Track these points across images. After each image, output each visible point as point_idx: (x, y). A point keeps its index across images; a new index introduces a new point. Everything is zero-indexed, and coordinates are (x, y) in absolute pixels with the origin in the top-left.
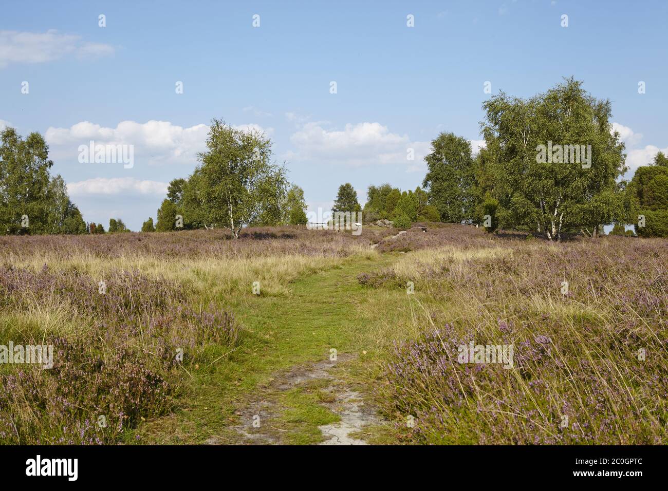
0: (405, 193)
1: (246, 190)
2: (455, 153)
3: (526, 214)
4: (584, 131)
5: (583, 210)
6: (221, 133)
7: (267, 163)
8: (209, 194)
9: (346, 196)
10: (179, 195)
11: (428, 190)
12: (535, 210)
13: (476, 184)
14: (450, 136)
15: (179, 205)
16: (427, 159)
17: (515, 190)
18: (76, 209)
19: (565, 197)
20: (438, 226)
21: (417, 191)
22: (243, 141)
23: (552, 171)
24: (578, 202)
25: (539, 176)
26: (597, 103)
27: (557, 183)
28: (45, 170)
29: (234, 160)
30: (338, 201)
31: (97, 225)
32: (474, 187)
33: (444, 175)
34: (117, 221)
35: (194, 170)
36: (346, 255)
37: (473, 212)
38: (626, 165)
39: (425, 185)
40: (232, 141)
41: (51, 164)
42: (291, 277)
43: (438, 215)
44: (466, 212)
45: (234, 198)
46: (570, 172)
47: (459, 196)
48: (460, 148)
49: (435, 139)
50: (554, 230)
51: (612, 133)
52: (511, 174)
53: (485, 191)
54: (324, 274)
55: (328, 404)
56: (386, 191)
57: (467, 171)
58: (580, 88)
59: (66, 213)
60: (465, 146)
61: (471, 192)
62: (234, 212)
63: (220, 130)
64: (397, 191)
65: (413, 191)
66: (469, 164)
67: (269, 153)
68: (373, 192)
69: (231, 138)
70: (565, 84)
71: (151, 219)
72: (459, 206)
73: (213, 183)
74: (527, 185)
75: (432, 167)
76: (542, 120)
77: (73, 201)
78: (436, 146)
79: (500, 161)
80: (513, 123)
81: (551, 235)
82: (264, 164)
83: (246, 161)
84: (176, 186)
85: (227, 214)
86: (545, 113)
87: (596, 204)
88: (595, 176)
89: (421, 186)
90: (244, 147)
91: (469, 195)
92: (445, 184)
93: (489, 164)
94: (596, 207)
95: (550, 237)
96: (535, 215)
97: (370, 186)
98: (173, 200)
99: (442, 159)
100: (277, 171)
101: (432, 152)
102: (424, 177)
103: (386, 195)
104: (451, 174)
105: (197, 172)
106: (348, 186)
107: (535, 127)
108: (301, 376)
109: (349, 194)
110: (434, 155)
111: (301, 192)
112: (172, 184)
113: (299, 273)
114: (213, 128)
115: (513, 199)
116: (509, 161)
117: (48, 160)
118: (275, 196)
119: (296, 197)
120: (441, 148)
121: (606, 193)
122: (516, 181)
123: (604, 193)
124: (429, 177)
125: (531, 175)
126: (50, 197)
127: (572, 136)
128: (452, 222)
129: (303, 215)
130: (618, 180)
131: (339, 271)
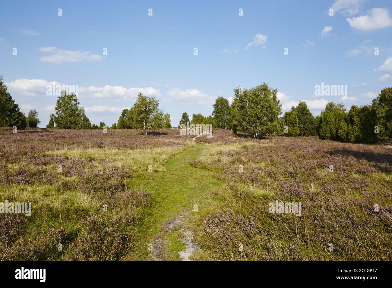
0: (205, 118)
1: (150, 118)
2: (223, 104)
3: (247, 129)
4: (268, 101)
5: (266, 128)
6: (142, 97)
7: (157, 108)
8: (137, 119)
9: (185, 116)
10: (126, 115)
11: (213, 116)
12: (250, 128)
13: (230, 115)
14: (222, 98)
15: (125, 118)
16: (214, 106)
17: (243, 121)
18: (88, 119)
19: (261, 124)
20: (217, 130)
21: (210, 117)
22: (149, 100)
23: (256, 115)
24: (265, 125)
25: (252, 116)
26: (273, 90)
27: (258, 119)
28: (76, 105)
29: (146, 107)
30: (182, 118)
31: (95, 125)
32: (229, 116)
33: (219, 111)
34: (103, 122)
35: (131, 108)
36: (185, 145)
37: (229, 124)
38: (282, 112)
39: (213, 115)
40: (146, 100)
41: (79, 103)
42: (166, 160)
43: (217, 126)
44: (226, 124)
45: (146, 121)
46: (263, 115)
47: (224, 119)
48: (225, 102)
49: (217, 99)
50: (256, 135)
51: (277, 101)
52: (242, 115)
53: (233, 118)
54: (177, 156)
55: (181, 239)
56: (199, 116)
57: (227, 110)
58: (267, 86)
59: (84, 121)
60: (227, 101)
61: (228, 118)
62: (146, 125)
63: (141, 96)
64: (203, 116)
65: (208, 117)
66: (228, 108)
67: (158, 105)
68: (194, 116)
69: (145, 99)
70: (262, 84)
71: (115, 123)
72: (224, 122)
73: (139, 115)
74: (248, 119)
75: (215, 108)
76: (253, 97)
77: (87, 116)
78: (216, 101)
79: (239, 110)
80: (244, 97)
81: (255, 136)
82: (157, 109)
83: (150, 107)
84: (125, 112)
85: (143, 126)
86: (255, 94)
87: (271, 127)
88: (271, 117)
89: (211, 115)
90: (150, 102)
91: (227, 119)
92: (219, 115)
93: (235, 108)
94: (271, 128)
95: (255, 137)
96: (250, 130)
97: (193, 114)
98: (123, 117)
99: (218, 106)
100: (161, 111)
101: (215, 103)
102: (212, 112)
103: (199, 117)
104: (222, 111)
105: (132, 108)
106: (186, 113)
107: (251, 99)
108: (172, 223)
109: (186, 116)
110: (216, 104)
111: (169, 116)
112: (123, 111)
113: (169, 158)
114: (139, 95)
115: (243, 124)
116: (242, 110)
117: (77, 102)
118: (160, 120)
119: (167, 117)
120: (218, 102)
121: (275, 123)
122: (244, 117)
123: (274, 123)
124: (214, 112)
125: (249, 116)
126: (78, 115)
127: (264, 103)
128: (221, 128)
129: (170, 124)
130: (279, 117)
131: (183, 154)
